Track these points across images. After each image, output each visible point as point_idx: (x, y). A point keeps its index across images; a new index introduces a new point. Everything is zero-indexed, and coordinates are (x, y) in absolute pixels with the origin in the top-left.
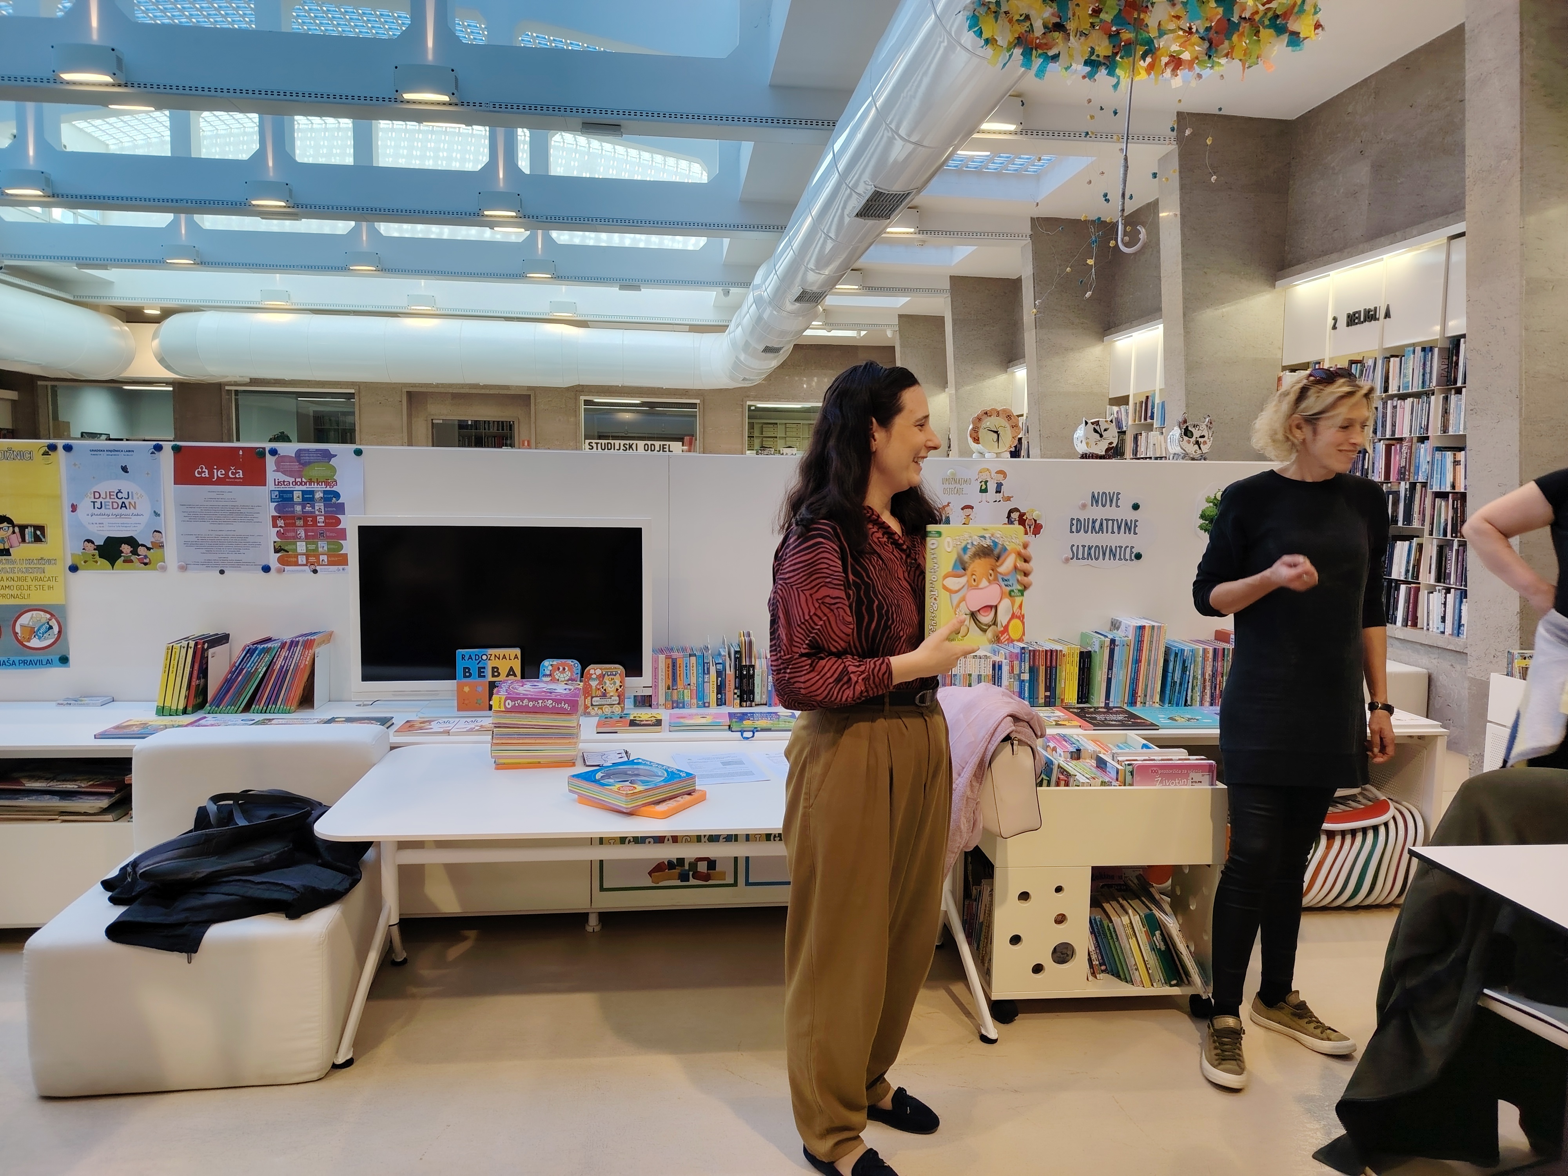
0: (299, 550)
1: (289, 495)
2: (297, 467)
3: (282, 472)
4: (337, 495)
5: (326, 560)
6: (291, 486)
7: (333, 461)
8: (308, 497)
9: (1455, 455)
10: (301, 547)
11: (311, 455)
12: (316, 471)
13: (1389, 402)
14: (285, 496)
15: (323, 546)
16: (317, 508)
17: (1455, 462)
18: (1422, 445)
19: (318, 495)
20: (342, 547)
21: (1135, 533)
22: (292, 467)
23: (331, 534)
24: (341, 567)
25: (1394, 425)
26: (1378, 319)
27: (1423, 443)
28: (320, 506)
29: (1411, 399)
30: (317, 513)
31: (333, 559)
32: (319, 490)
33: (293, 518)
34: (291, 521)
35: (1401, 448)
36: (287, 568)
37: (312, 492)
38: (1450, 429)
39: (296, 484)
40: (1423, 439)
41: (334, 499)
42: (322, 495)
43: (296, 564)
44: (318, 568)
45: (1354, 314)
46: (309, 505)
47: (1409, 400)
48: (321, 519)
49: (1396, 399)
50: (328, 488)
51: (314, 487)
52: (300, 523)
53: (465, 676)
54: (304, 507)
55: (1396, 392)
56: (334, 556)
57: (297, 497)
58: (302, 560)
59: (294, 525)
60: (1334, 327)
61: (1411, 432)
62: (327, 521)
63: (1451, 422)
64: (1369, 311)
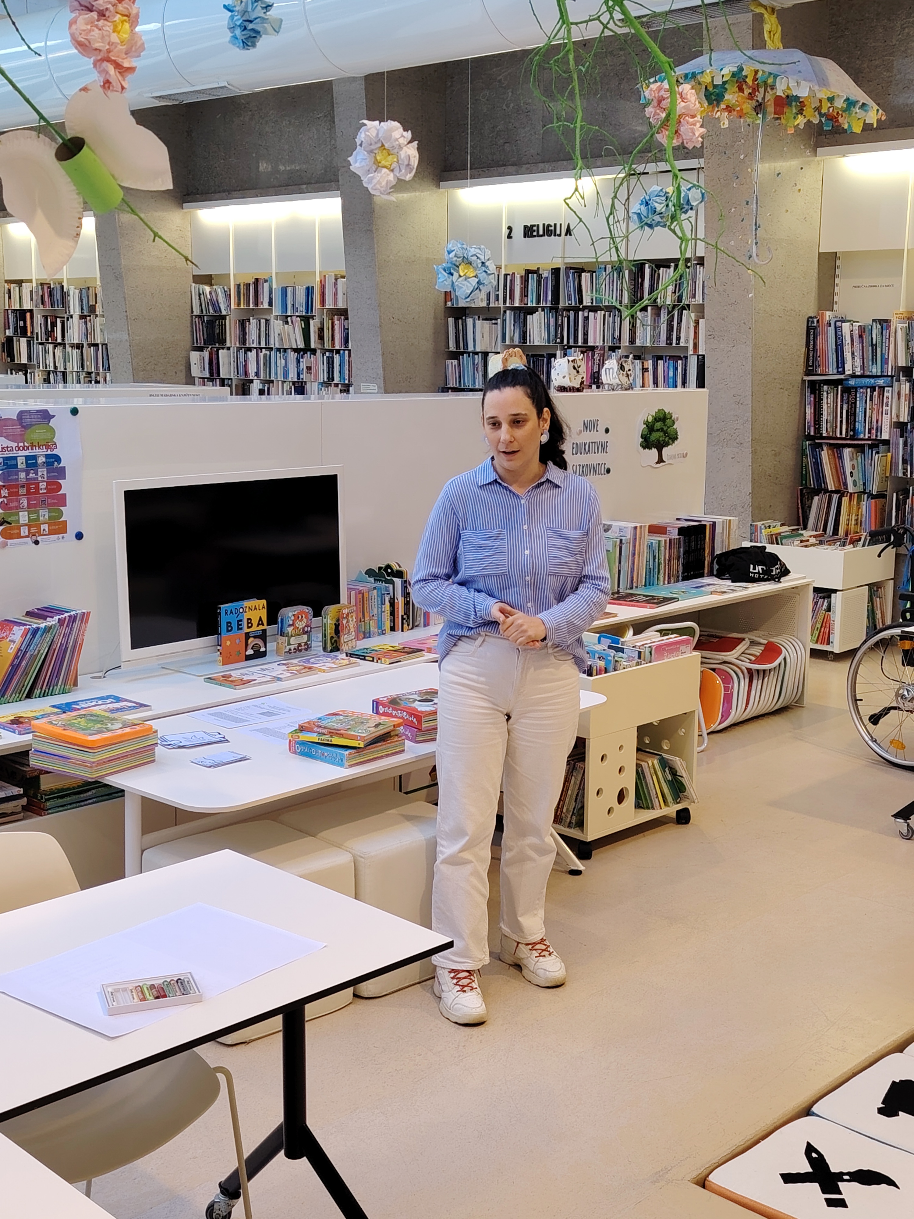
0: (21, 522)
1: (13, 462)
2: (19, 430)
3: (5, 437)
4: (58, 459)
5: (47, 530)
6: (15, 451)
7: (52, 423)
8: (31, 463)
9: (643, 363)
10: (23, 517)
11: (32, 417)
12: (37, 434)
13: (580, 313)
14: (9, 463)
15: (44, 514)
16: (40, 474)
17: (643, 369)
18: (614, 354)
19: (41, 460)
20: (61, 514)
21: (607, 452)
22: (15, 430)
23: (53, 501)
24: (61, 536)
25: (586, 334)
26: (560, 235)
27: (614, 352)
28: (43, 471)
29: (603, 312)
30: (40, 479)
31: (53, 527)
32: (41, 453)
33: (17, 486)
34: (15, 490)
35: (593, 355)
36: (10, 541)
37: (35, 457)
38: (637, 340)
39: (19, 449)
40: (613, 349)
41: (56, 463)
42: (44, 460)
43: (19, 536)
44: (39, 539)
45: (533, 226)
46: (32, 471)
47: (600, 314)
48: (43, 485)
49: (587, 311)
50: (49, 452)
51: (37, 452)
52: (22, 491)
53: (228, 631)
54: (27, 474)
55: (590, 304)
56: (55, 524)
57: (21, 463)
58: (24, 531)
59: (17, 494)
60: (509, 237)
61: (604, 341)
62: (49, 487)
63: (638, 334)
64: (549, 226)
